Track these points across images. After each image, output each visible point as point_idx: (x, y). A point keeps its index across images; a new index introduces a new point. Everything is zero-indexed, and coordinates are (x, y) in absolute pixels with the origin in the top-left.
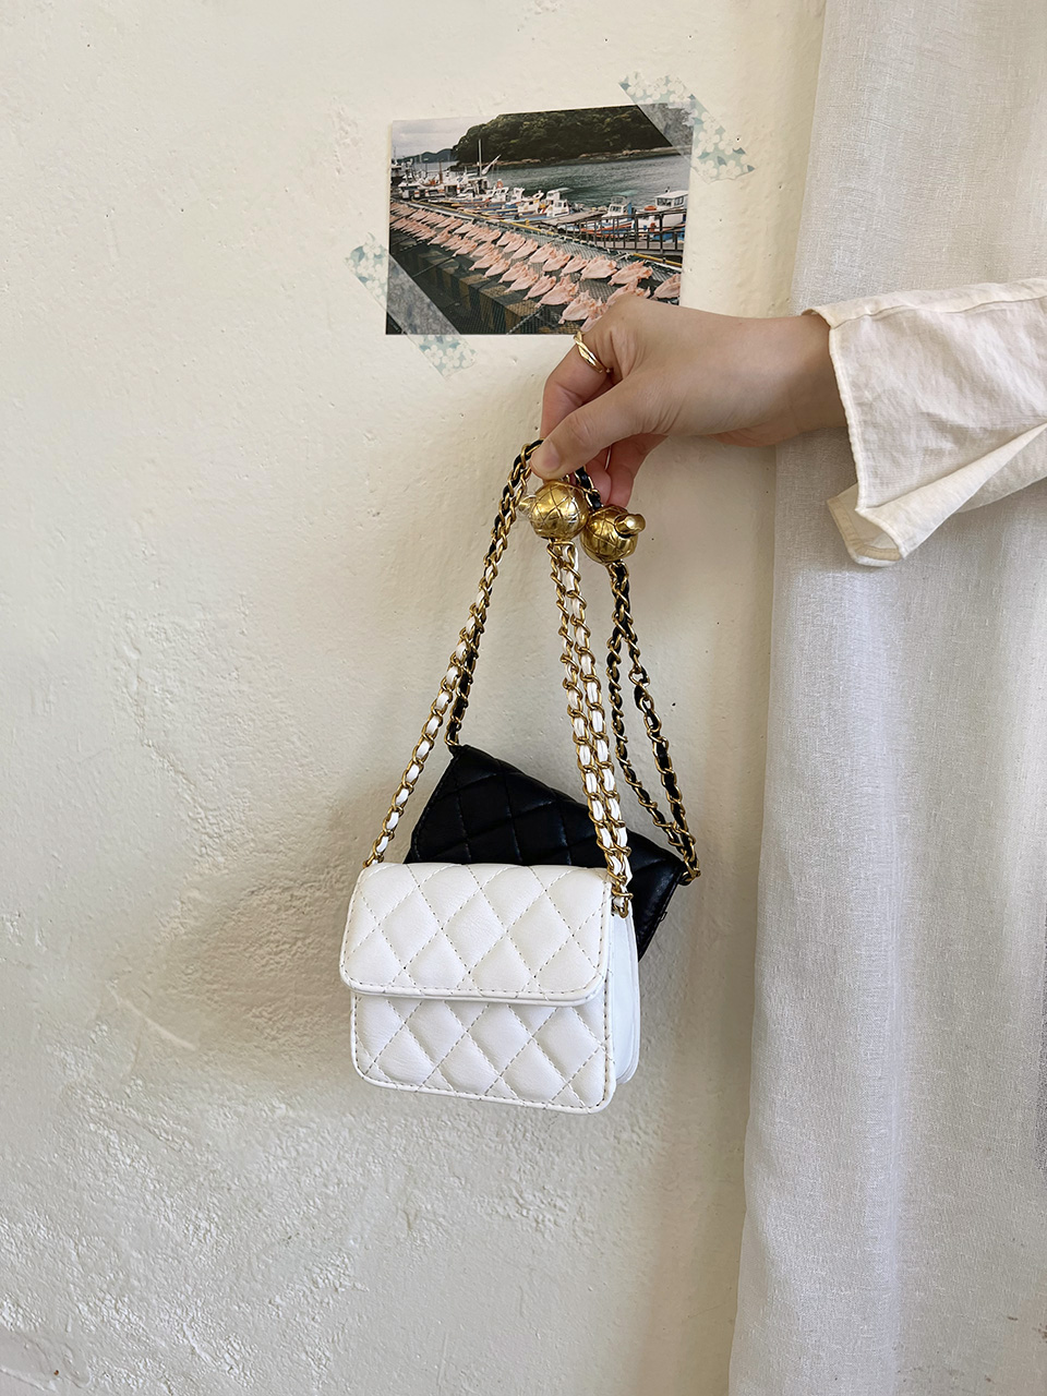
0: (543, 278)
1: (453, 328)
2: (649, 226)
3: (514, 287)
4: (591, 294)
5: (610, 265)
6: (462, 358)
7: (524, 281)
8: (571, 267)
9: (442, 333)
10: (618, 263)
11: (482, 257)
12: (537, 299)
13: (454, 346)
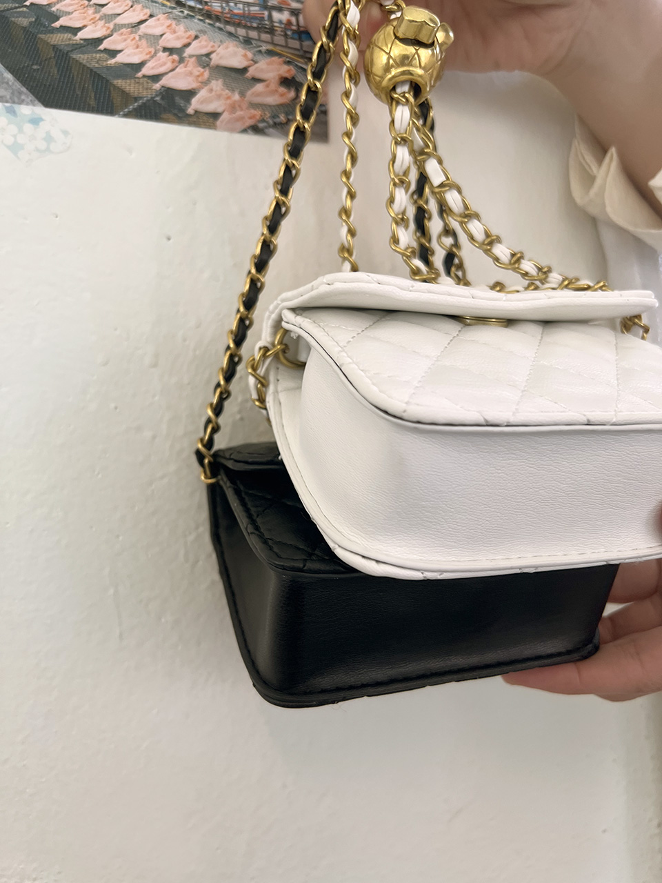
0: (163, 56)
1: (31, 97)
2: (285, 21)
3: (120, 58)
4: (225, 84)
5: (245, 56)
6: (49, 138)
7: (135, 54)
8: (196, 48)
9: (14, 102)
10: (254, 55)
11: (69, 13)
12: (156, 78)
13: (36, 121)
